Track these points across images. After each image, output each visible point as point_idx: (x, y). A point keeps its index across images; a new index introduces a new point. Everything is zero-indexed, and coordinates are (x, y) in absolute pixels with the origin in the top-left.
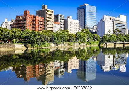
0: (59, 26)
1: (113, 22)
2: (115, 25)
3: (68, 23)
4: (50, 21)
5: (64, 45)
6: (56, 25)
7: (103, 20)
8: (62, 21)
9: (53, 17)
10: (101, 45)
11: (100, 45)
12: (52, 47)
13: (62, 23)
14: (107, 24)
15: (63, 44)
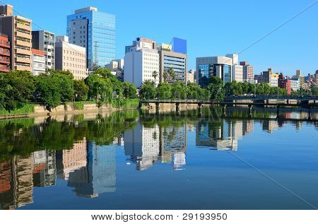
0: (42, 60)
1: (160, 53)
2: (163, 61)
3: (64, 54)
4: (23, 47)
5: (65, 107)
6: (37, 59)
7: (138, 49)
8: (50, 47)
9: (30, 37)
10: (144, 107)
11: (142, 108)
12: (39, 114)
13: (49, 54)
14: (147, 57)
15: (62, 106)
